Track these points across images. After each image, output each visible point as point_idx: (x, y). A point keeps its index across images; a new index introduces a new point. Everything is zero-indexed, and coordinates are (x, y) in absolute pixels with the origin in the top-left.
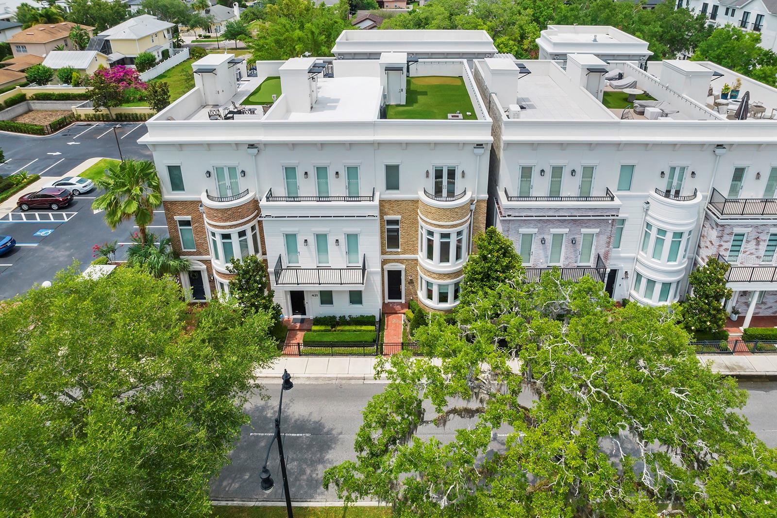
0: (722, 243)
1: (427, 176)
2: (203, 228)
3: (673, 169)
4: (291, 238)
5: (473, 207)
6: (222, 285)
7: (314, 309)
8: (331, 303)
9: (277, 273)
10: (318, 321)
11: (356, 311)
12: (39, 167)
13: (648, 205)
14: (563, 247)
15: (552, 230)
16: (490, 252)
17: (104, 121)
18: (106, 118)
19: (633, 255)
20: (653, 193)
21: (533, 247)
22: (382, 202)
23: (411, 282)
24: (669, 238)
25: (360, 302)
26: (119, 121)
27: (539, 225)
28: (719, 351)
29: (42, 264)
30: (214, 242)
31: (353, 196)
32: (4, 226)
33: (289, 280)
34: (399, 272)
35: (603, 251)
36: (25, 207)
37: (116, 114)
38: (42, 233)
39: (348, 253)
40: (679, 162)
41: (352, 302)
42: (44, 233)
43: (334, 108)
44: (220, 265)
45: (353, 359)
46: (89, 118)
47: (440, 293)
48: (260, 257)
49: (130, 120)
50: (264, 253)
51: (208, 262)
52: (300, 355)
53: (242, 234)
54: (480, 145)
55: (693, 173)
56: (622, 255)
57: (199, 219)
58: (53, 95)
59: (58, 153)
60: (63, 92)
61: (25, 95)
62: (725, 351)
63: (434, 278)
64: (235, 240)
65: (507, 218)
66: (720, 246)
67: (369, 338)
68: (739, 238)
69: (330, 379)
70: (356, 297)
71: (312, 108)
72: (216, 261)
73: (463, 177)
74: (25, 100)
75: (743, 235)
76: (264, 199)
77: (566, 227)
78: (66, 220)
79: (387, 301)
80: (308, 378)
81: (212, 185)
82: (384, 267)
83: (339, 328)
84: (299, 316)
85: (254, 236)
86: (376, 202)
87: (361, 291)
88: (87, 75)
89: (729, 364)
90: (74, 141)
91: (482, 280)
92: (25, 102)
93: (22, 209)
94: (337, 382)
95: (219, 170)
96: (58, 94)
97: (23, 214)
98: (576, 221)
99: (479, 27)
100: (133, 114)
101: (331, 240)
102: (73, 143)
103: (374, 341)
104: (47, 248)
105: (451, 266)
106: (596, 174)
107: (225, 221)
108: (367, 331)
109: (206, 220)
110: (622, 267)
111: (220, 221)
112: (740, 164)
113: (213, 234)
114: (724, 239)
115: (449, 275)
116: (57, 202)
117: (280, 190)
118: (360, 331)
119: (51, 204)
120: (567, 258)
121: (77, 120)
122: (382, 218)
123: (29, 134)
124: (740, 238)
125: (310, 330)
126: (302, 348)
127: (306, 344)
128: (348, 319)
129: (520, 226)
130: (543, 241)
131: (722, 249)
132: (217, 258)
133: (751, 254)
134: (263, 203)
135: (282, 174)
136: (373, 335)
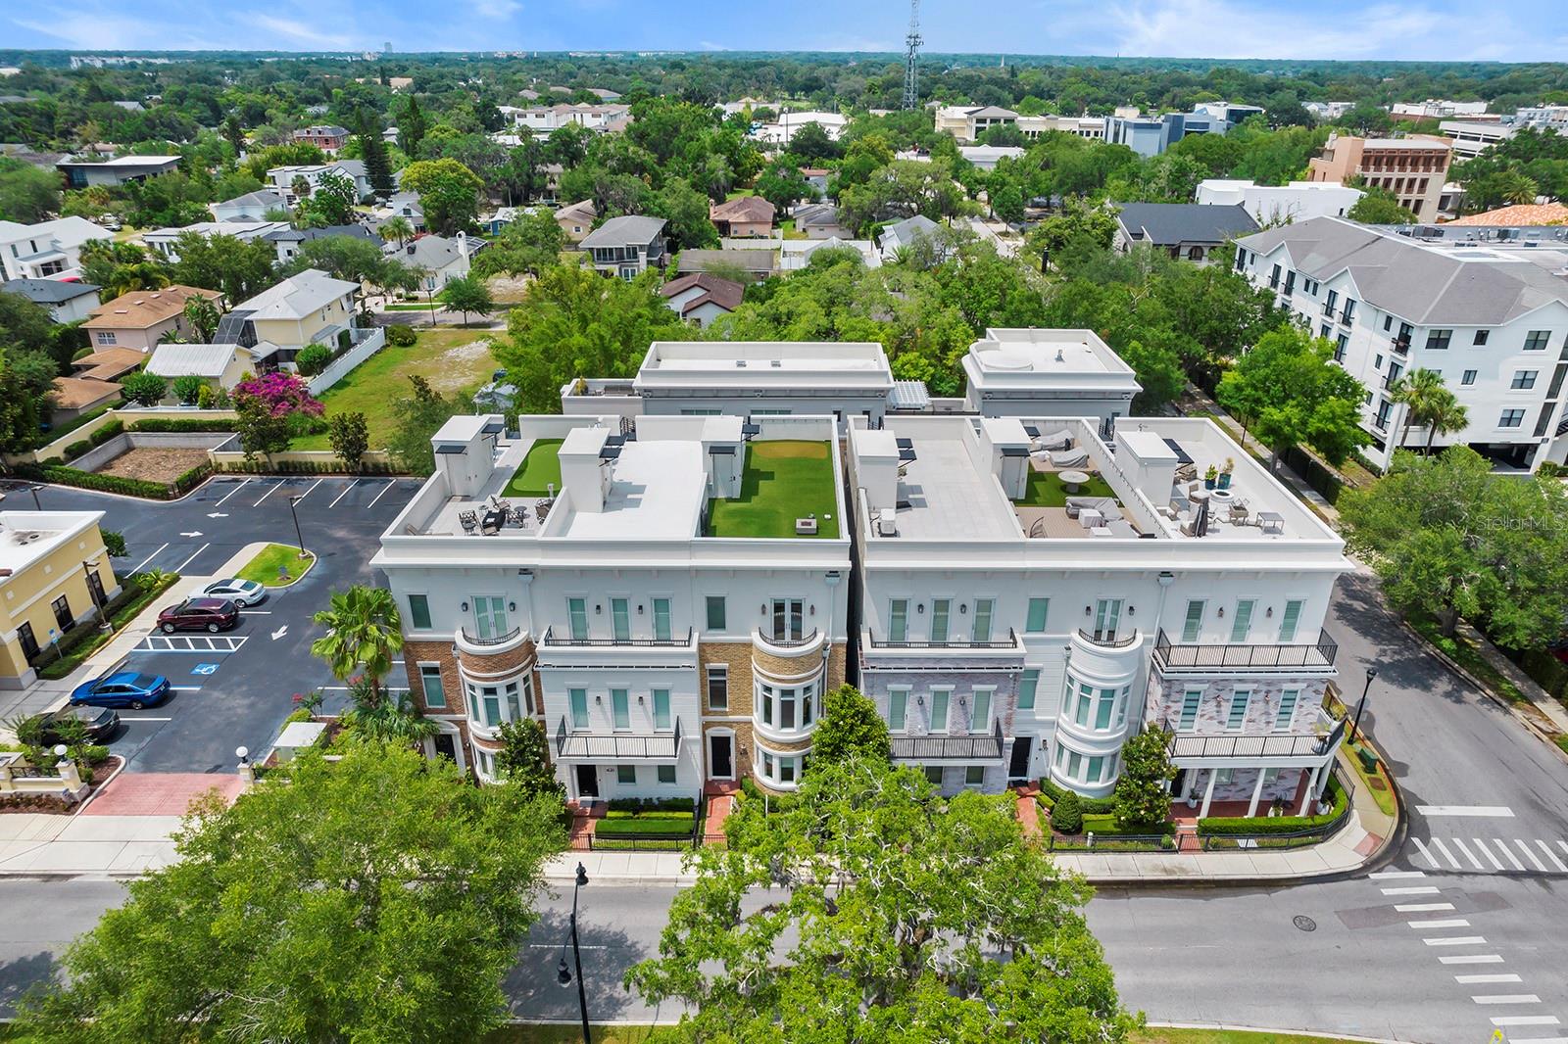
0: (1170, 704)
1: (764, 612)
2: (457, 677)
3: (1103, 603)
4: (578, 697)
5: (826, 654)
6: (483, 755)
7: (609, 788)
8: (633, 780)
9: (560, 741)
10: (615, 805)
11: (667, 791)
12: (174, 557)
13: (1069, 652)
14: (949, 709)
15: (931, 687)
16: (843, 718)
17: (260, 474)
18: (263, 470)
19: (1053, 718)
20: (1075, 635)
21: (907, 708)
22: (701, 645)
23: (744, 753)
24: (1095, 697)
25: (673, 780)
26: (284, 474)
27: (915, 680)
28: (1160, 849)
29: (213, 717)
30: (473, 698)
31: (663, 641)
32: (144, 659)
33: (577, 749)
34: (728, 739)
35: (1004, 714)
36: (169, 628)
37: (279, 463)
38: (203, 670)
39: (656, 713)
40: (1111, 594)
41: (662, 779)
42: (205, 669)
43: (636, 503)
44: (480, 729)
45: (662, 856)
46: (235, 469)
47: (783, 769)
48: (534, 718)
49: (302, 473)
50: (541, 712)
51: (462, 724)
52: (591, 850)
53: (510, 688)
54: (834, 573)
55: (1131, 608)
56: (1037, 718)
57: (452, 665)
58: (168, 423)
59: (197, 534)
60: (185, 418)
61: (121, 423)
62: (1169, 849)
63: (774, 748)
64: (502, 697)
65: (871, 671)
66: (1168, 707)
67: (684, 828)
68: (1193, 698)
69: (632, 880)
70: (667, 774)
71: (605, 503)
72: (475, 723)
73: (812, 613)
74: (123, 431)
75: (1199, 693)
76: (542, 641)
77: (951, 683)
78: (234, 650)
79: (711, 777)
80: (603, 879)
81: (470, 619)
82: (707, 732)
83: (643, 815)
84: (589, 798)
85: (527, 690)
86: (694, 648)
87: (673, 767)
88: (224, 390)
89: (1167, 866)
90: (218, 510)
91: (832, 754)
92: (122, 435)
93: (163, 630)
94: (641, 885)
95: (480, 602)
96: (176, 422)
97: (167, 638)
98: (963, 676)
99: (871, 337)
100: (306, 463)
101: (633, 697)
102: (217, 515)
103: (691, 832)
104: (216, 694)
105: (793, 734)
106: (996, 610)
107: (490, 671)
108: (682, 819)
109: (462, 668)
110: (1040, 734)
111: (482, 671)
112: (1197, 597)
113: (472, 688)
114: (1172, 698)
115: (794, 745)
116: (216, 621)
117: (564, 631)
118: (671, 818)
119: (209, 624)
120: (954, 724)
121: (217, 472)
122: (702, 666)
123: (144, 497)
124: (1195, 697)
125: (605, 817)
126: (593, 840)
127: (600, 835)
128: (657, 802)
129: (889, 682)
130: (921, 702)
131: (1170, 711)
132: (477, 718)
133: (1211, 718)
134: (541, 647)
135: (565, 607)
136: (691, 824)
